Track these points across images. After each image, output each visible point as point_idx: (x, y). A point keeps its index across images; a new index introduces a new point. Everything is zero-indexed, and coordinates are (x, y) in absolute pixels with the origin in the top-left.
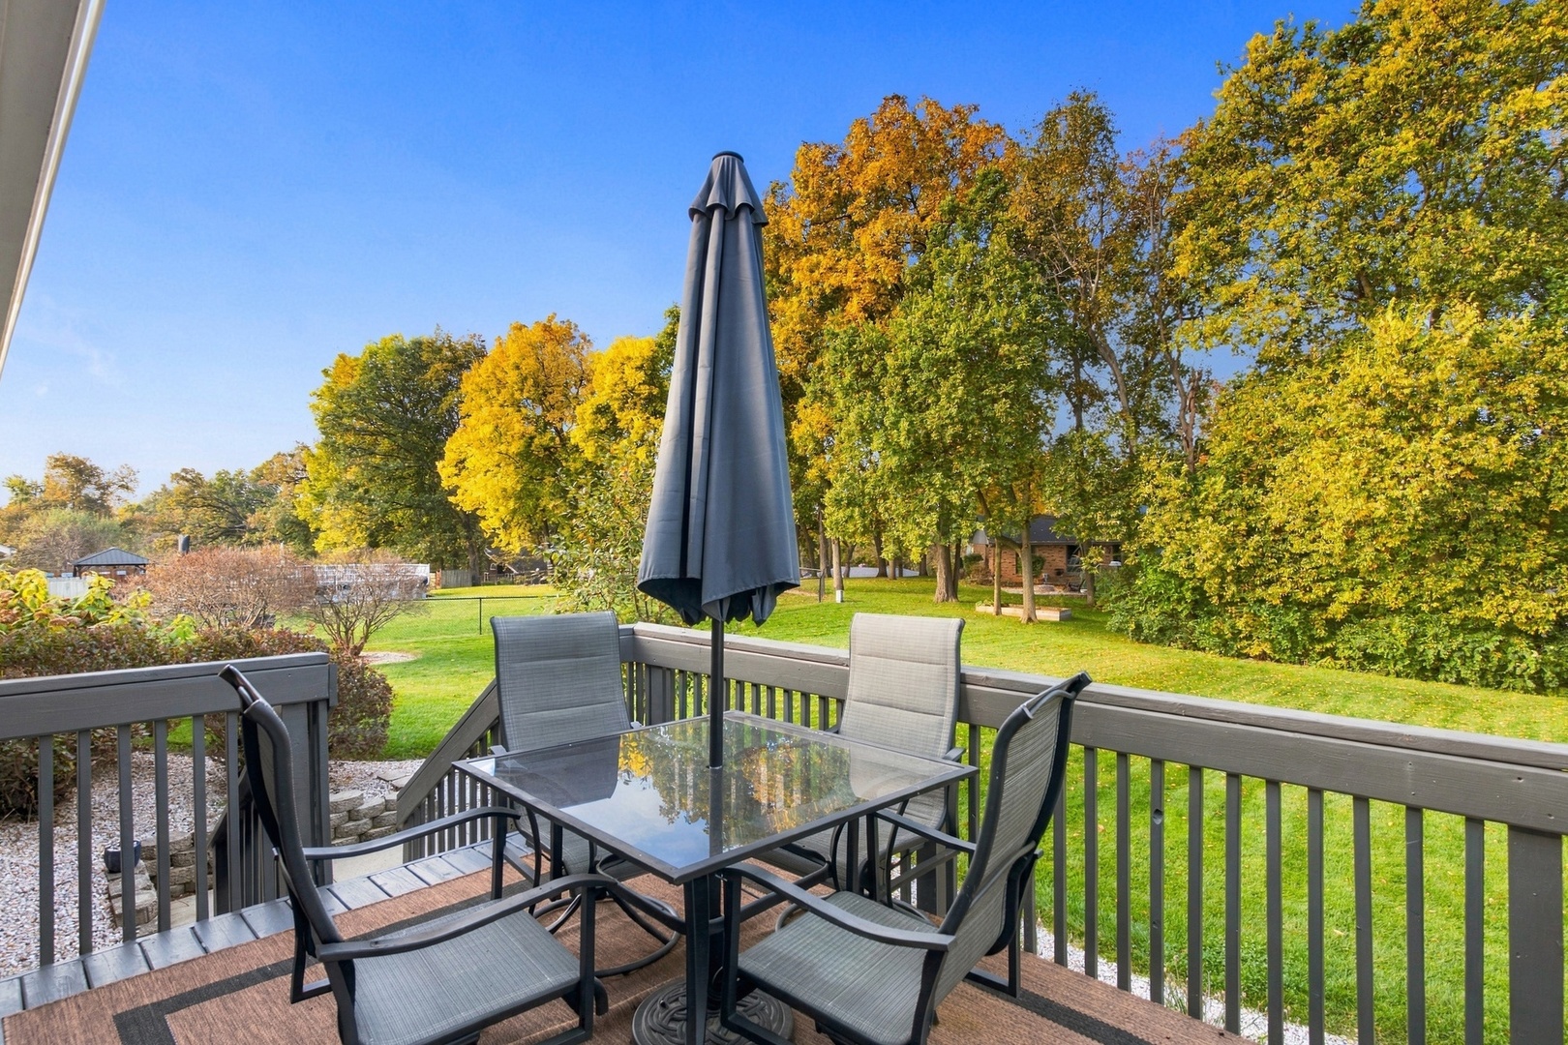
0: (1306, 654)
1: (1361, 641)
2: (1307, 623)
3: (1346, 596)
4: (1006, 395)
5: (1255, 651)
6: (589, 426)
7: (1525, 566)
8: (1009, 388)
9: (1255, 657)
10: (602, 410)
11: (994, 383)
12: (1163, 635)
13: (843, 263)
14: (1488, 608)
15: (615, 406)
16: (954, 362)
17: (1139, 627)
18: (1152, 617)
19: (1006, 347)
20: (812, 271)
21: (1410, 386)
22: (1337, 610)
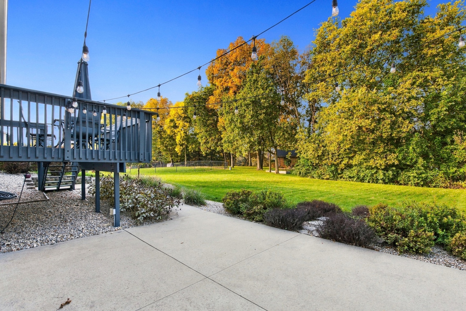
0: (337, 178)
1: (348, 173)
2: (337, 170)
3: (344, 162)
4: (264, 113)
5: (325, 178)
6: (168, 125)
7: (379, 152)
8: (264, 111)
9: (325, 179)
10: (172, 121)
11: (260, 110)
12: (306, 175)
13: (228, 80)
14: (371, 163)
15: (175, 119)
16: (250, 104)
17: (300, 173)
18: (303, 170)
19: (262, 100)
20: (220, 82)
21: (348, 107)
22: (342, 166)
